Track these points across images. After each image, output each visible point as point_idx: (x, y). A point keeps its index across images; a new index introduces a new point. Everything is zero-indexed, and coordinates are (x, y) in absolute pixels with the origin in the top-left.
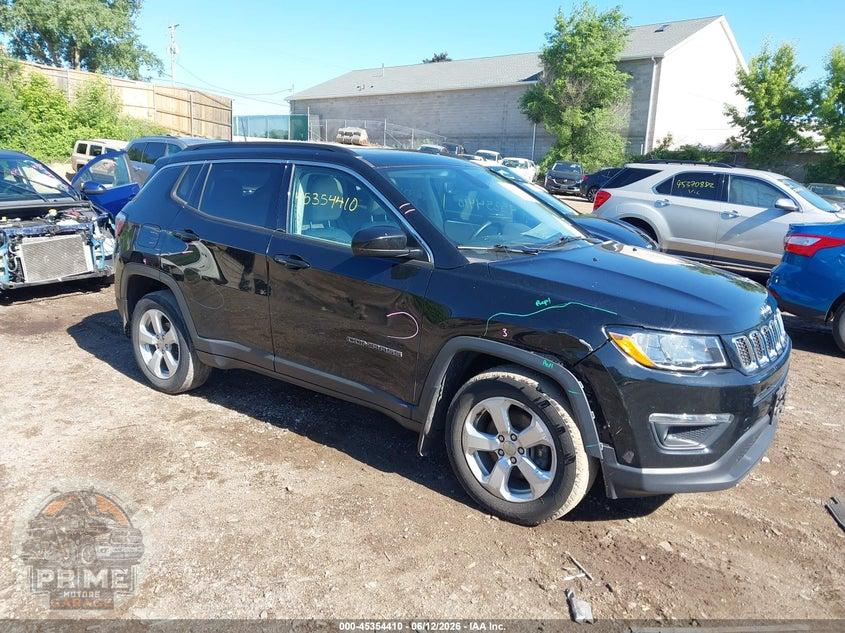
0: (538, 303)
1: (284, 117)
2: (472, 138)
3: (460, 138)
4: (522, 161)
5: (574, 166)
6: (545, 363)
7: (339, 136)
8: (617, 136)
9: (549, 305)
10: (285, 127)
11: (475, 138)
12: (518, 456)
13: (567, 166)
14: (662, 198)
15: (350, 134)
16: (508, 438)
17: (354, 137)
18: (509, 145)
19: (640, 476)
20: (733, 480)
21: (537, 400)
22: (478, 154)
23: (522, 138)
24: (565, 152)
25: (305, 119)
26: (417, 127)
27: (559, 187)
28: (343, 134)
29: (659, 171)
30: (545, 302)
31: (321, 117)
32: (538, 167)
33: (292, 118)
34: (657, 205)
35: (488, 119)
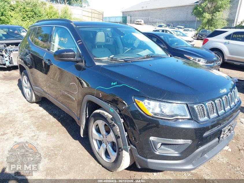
0: (112, 84)
1: (120, 17)
2: (176, 22)
3: (172, 22)
4: (190, 29)
5: (208, 31)
6: (111, 109)
7: (135, 22)
8: (225, 21)
9: (116, 85)
10: (120, 20)
11: (177, 22)
12: (107, 143)
13: (206, 31)
14: (227, 41)
15: (139, 22)
16: (105, 136)
17: (140, 22)
18: (187, 24)
19: (147, 162)
20: (193, 167)
21: (111, 123)
22: (177, 27)
23: (192, 22)
24: (205, 26)
25: (126, 17)
26: (159, 19)
27: (202, 38)
28: (136, 21)
29: (227, 31)
30: (114, 84)
31: (131, 17)
32: (196, 31)
33: (123, 17)
34: (225, 43)
35: (181, 16)
